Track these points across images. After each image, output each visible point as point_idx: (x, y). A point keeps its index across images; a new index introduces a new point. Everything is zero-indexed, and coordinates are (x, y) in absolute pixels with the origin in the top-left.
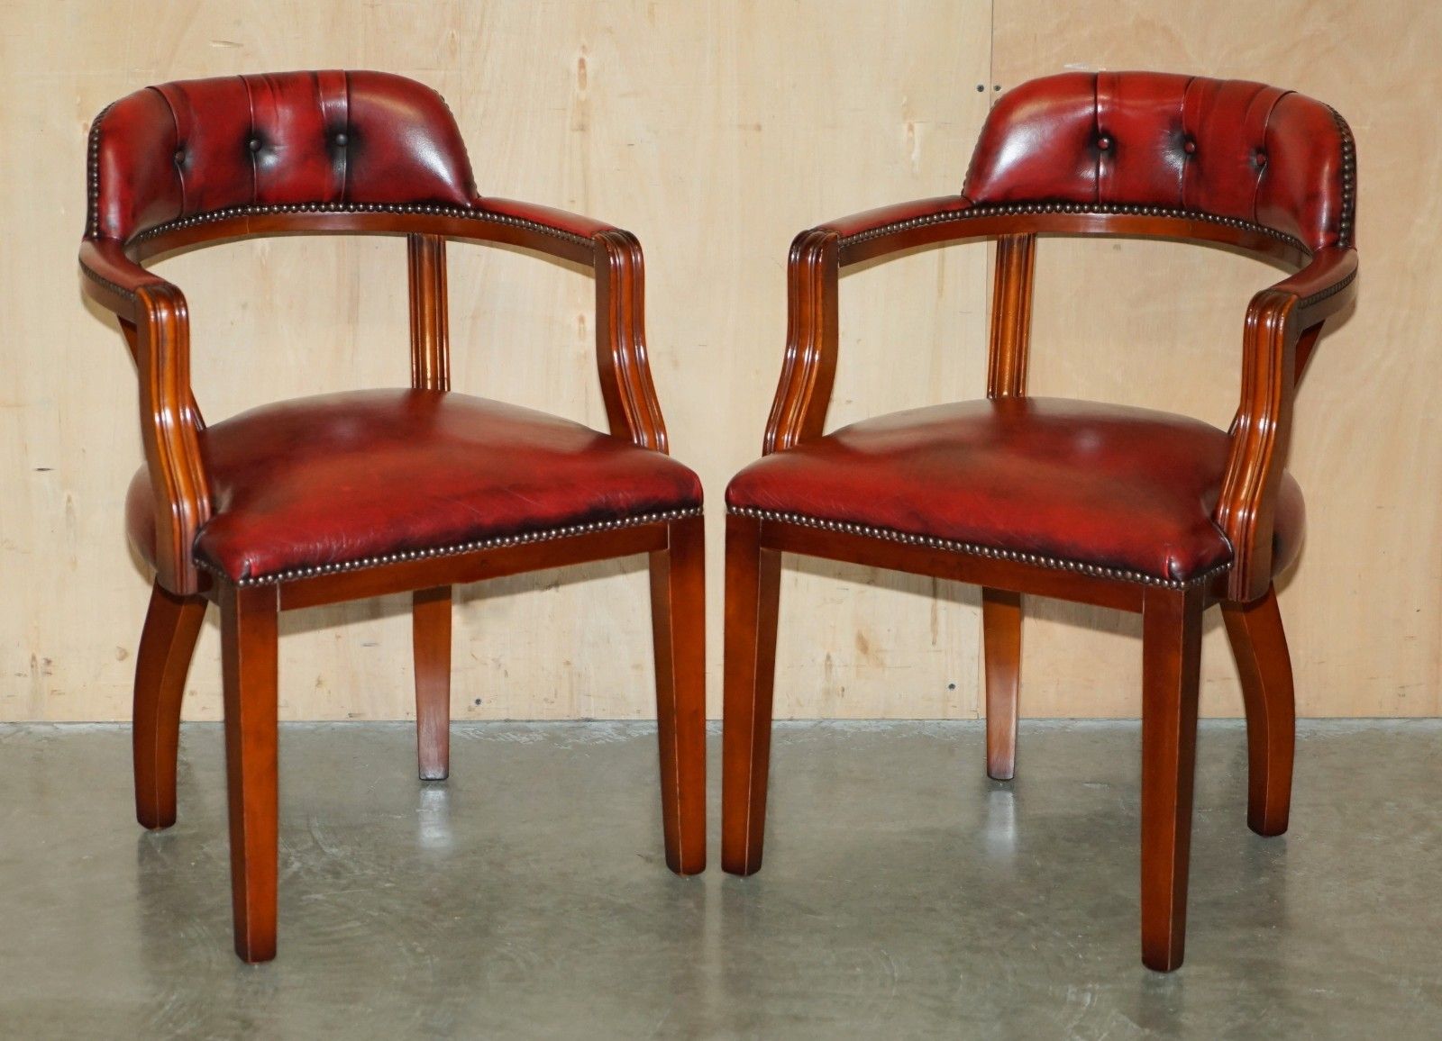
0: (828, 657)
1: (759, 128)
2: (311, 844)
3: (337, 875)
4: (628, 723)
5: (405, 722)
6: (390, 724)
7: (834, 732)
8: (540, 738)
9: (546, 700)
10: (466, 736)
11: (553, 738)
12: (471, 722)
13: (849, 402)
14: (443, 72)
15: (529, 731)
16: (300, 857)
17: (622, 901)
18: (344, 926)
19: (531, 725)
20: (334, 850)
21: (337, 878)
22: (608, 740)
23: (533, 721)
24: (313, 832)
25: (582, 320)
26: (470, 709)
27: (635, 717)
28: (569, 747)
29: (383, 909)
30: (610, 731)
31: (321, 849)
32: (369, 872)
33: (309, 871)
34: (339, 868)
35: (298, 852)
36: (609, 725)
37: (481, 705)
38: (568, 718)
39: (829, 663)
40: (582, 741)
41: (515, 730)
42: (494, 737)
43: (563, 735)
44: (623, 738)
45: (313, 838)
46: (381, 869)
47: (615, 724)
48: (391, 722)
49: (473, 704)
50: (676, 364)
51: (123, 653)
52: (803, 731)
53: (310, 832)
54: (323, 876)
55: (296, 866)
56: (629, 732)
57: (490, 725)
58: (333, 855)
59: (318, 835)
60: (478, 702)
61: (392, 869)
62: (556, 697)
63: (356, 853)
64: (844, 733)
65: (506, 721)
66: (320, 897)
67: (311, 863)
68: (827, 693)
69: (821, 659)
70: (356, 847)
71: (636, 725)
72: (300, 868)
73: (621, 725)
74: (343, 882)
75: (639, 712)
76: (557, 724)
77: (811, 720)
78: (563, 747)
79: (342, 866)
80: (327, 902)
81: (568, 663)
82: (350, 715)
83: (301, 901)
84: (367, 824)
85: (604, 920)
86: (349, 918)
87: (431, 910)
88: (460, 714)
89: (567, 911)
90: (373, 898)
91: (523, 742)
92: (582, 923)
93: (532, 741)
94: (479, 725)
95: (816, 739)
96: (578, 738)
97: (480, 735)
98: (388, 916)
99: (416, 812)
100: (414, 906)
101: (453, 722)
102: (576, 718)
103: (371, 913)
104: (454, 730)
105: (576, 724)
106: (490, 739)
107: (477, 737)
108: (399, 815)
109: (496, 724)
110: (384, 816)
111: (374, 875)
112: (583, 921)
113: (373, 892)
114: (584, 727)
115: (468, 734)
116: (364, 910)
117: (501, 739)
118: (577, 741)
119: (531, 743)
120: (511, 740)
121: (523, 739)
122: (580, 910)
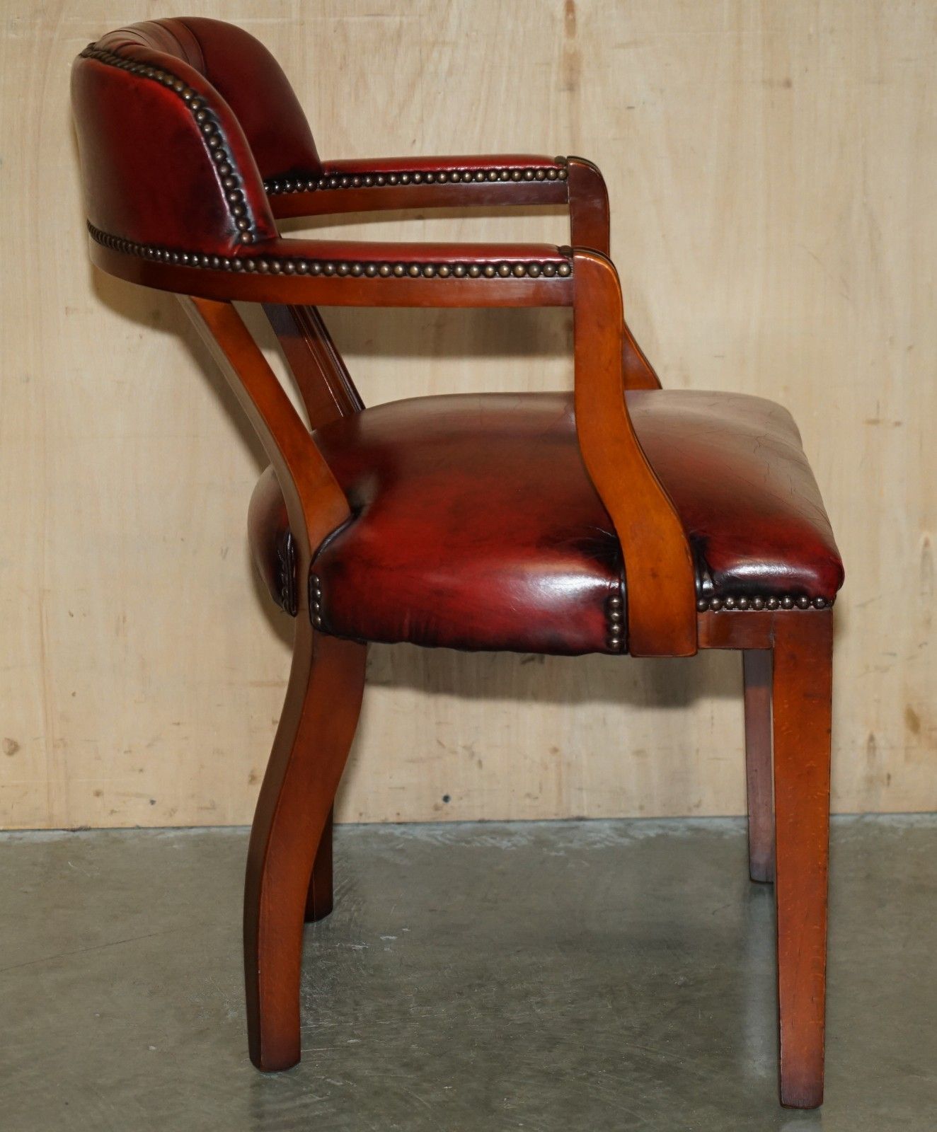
0: (872, 739)
1: (788, 84)
4: (629, 822)
5: (358, 824)
7: (882, 829)
8: (524, 842)
9: (528, 795)
10: (435, 842)
11: (540, 842)
12: (438, 823)
13: (898, 424)
14: (398, 19)
15: (509, 834)
17: (663, 1059)
18: (298, 1103)
19: (511, 827)
22: (607, 843)
23: (513, 821)
26: (437, 808)
27: (637, 814)
28: (562, 853)
29: (346, 1076)
30: (608, 832)
32: (326, 1023)
36: (606, 825)
37: (450, 803)
39: (871, 744)
40: (576, 845)
41: (494, 833)
42: (468, 842)
43: (552, 838)
44: (626, 841)
46: (342, 1018)
47: (614, 824)
49: (440, 801)
56: (632, 833)
57: (463, 827)
60: (446, 799)
61: (356, 1019)
62: (541, 792)
64: (893, 830)
65: (481, 821)
68: (870, 781)
69: (862, 740)
71: (640, 824)
73: (620, 825)
75: (641, 808)
76: (542, 824)
77: (853, 814)
78: (553, 854)
81: (555, 750)
84: (319, 957)
85: (641, 1086)
86: (304, 1089)
87: (412, 1076)
88: (425, 814)
89: (591, 1075)
90: (333, 1060)
91: (503, 848)
92: (614, 1092)
93: (514, 845)
94: (448, 827)
95: (861, 838)
96: (571, 842)
97: (449, 840)
98: (355, 1086)
99: (381, 940)
100: (389, 1070)
101: (416, 824)
102: (565, 817)
103: (333, 1082)
104: (419, 833)
105: (566, 825)
106: (463, 844)
107: (447, 842)
108: (360, 944)
109: (469, 826)
110: (341, 945)
111: (333, 1027)
112: (614, 1089)
113: (333, 1051)
114: (577, 828)
115: (436, 839)
116: (323, 1077)
117: (478, 845)
118: (570, 845)
119: (514, 848)
120: (489, 845)
121: (505, 844)
122: (609, 1072)
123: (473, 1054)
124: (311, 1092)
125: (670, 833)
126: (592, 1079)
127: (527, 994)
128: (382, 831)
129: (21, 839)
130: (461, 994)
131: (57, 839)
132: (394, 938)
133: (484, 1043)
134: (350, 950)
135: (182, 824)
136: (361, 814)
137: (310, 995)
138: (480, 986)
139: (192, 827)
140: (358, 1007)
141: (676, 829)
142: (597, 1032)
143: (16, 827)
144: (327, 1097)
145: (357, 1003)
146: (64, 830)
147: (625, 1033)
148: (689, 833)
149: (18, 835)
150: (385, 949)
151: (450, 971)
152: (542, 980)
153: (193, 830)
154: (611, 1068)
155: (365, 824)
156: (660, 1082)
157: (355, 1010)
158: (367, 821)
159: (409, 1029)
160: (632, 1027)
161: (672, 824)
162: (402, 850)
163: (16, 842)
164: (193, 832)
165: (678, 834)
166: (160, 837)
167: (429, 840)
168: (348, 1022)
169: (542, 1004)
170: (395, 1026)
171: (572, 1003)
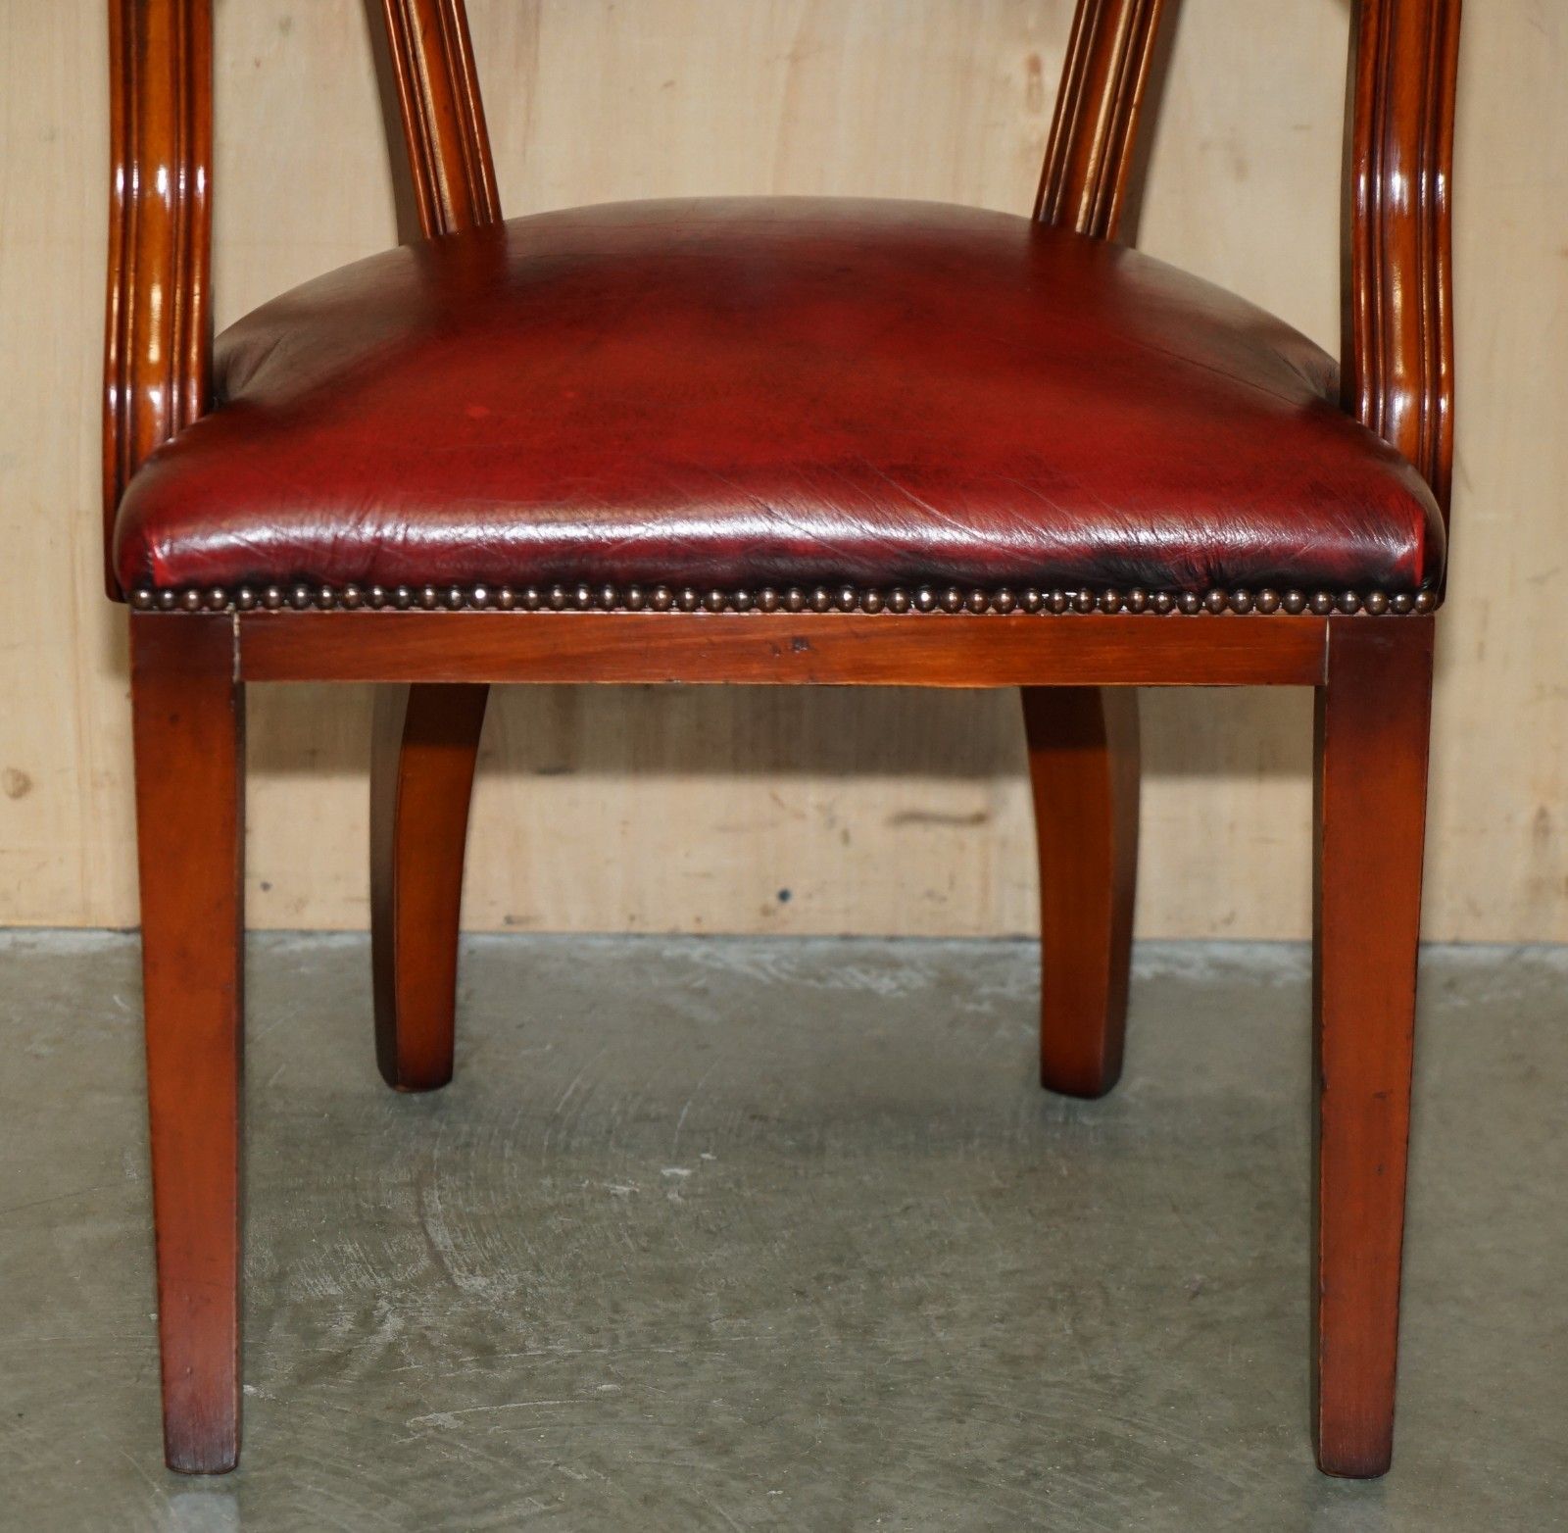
0: (1543, 814)
2: (425, 1262)
3: (486, 1353)
5: (627, 936)
6: (594, 943)
8: (918, 981)
9: (930, 894)
10: (762, 976)
11: (949, 983)
12: (769, 939)
15: (892, 964)
16: (401, 1301)
17: (1163, 1446)
19: (898, 950)
20: (479, 1282)
21: (490, 1366)
23: (902, 939)
24: (430, 1229)
25: (1035, 66)
26: (766, 911)
28: (986, 1007)
29: (597, 1461)
31: (449, 1278)
32: (560, 1347)
33: (422, 1342)
34: (491, 1338)
35: (396, 1286)
37: (791, 903)
38: (972, 933)
39: (1543, 824)
41: (867, 961)
42: (820, 979)
43: (970, 974)
45: (431, 1244)
46: (589, 1338)
48: (597, 935)
49: (772, 900)
50: (1241, 170)
51: (21, 783)
52: (1486, 973)
53: (423, 1226)
54: (454, 1357)
55: (393, 1324)
57: (812, 947)
58: (477, 1296)
59: (441, 1237)
60: (784, 896)
61: (615, 1340)
62: (952, 884)
63: (529, 1290)
65: (846, 937)
66: (445, 1419)
67: (426, 1320)
68: (1537, 888)
69: (1525, 817)
70: (528, 1274)
72: (400, 1333)
74: (503, 1376)
77: (1501, 945)
78: (971, 1007)
79: (499, 1328)
80: (464, 1436)
82: (509, 920)
83: (405, 1432)
84: (552, 1209)
85: (1126, 1502)
86: (518, 1486)
87: (711, 1466)
88: (745, 921)
89: (1036, 1475)
90: (572, 1425)
91: (883, 991)
92: (1075, 1512)
93: (902, 987)
94: (786, 947)
95: (1518, 994)
96: (1003, 984)
97: (789, 973)
98: (609, 1483)
99: (663, 1176)
100: (670, 1452)
101: (729, 938)
102: (994, 933)
103: (570, 1473)
104: (734, 957)
105: (995, 949)
106: (811, 982)
107: (784, 977)
108: (624, 1183)
109: (822, 946)
110: (591, 1185)
111: (572, 1356)
112: (1075, 1505)
113: (572, 1406)
114: (1013, 956)
115: (764, 970)
116: (553, 1462)
117: (838, 984)
118: (999, 990)
119: (902, 994)
120: (858, 986)
121: (885, 984)
122: (1066, 1469)
123: (822, 1423)
124: (530, 1493)
125: (1180, 972)
126: (1036, 1484)
127: (918, 1300)
128: (671, 951)
129: (33, 946)
130: (801, 1293)
131: (94, 948)
132: (685, 1172)
133: (843, 1401)
134: (607, 1195)
135: (316, 926)
136: (632, 918)
137: (535, 1287)
138: (838, 1279)
139: (332, 933)
140: (617, 1317)
141: (1186, 965)
142: (1047, 1384)
143: (25, 923)
144: (558, 1506)
145: (616, 1308)
146: (109, 930)
147: (1097, 1387)
148: (1210, 974)
149: (25, 937)
150: (670, 1196)
151: (783, 1246)
152: (948, 1271)
153: (337, 938)
154: (1070, 1461)
155: (640, 936)
156: (1159, 1494)
157: (613, 1321)
158: (644, 930)
159: (708, 1366)
160: (1108, 1377)
161: (1182, 953)
162: (704, 992)
163: (25, 951)
164: (336, 942)
165: (1191, 974)
166: (277, 950)
167: (749, 970)
168: (600, 1347)
169: (949, 1320)
170: (683, 1358)
171: (1002, 1321)
